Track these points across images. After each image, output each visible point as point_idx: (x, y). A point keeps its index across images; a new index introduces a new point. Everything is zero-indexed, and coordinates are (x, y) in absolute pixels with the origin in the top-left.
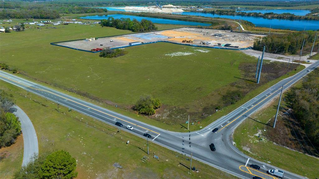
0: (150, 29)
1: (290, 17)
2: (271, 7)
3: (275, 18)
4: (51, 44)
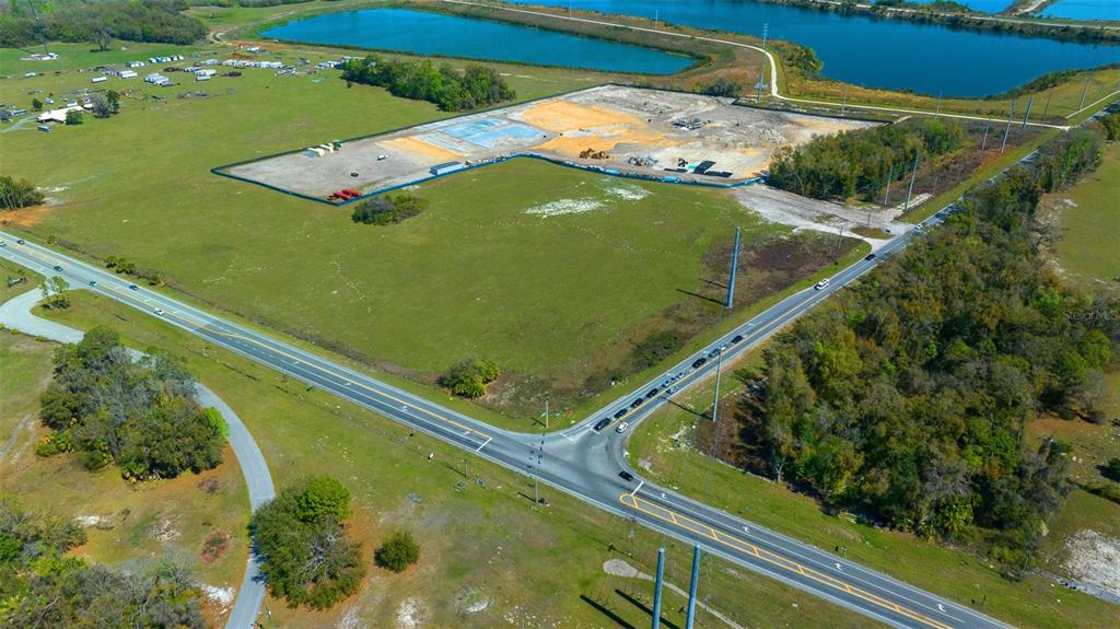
4: (213, 171)
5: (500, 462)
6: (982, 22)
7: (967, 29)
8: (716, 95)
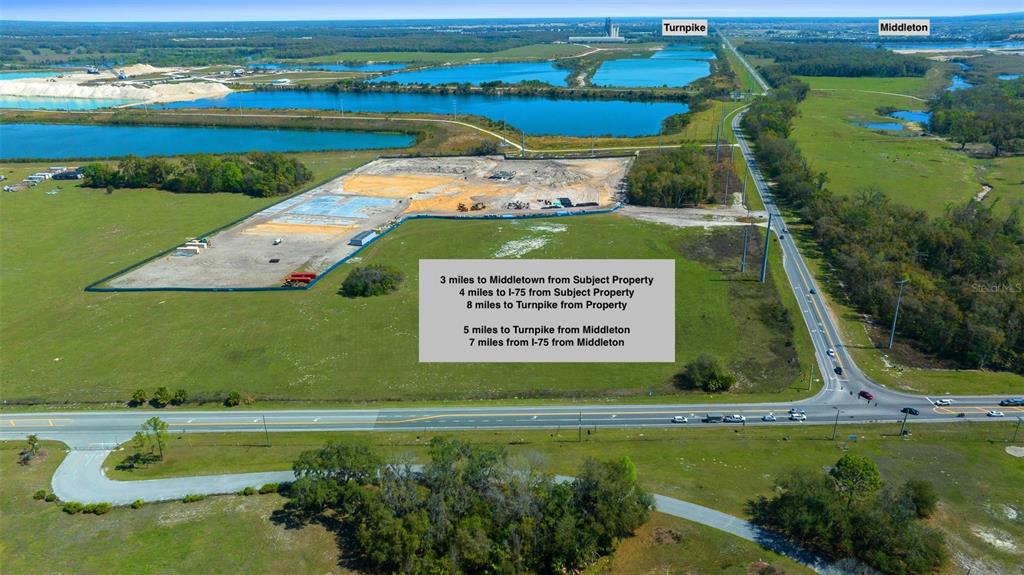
0: (299, 182)
1: (547, 92)
2: (448, 54)
3: (514, 95)
4: (87, 289)
5: (824, 423)
6: (572, 92)
7: (563, 98)
8: (484, 155)
